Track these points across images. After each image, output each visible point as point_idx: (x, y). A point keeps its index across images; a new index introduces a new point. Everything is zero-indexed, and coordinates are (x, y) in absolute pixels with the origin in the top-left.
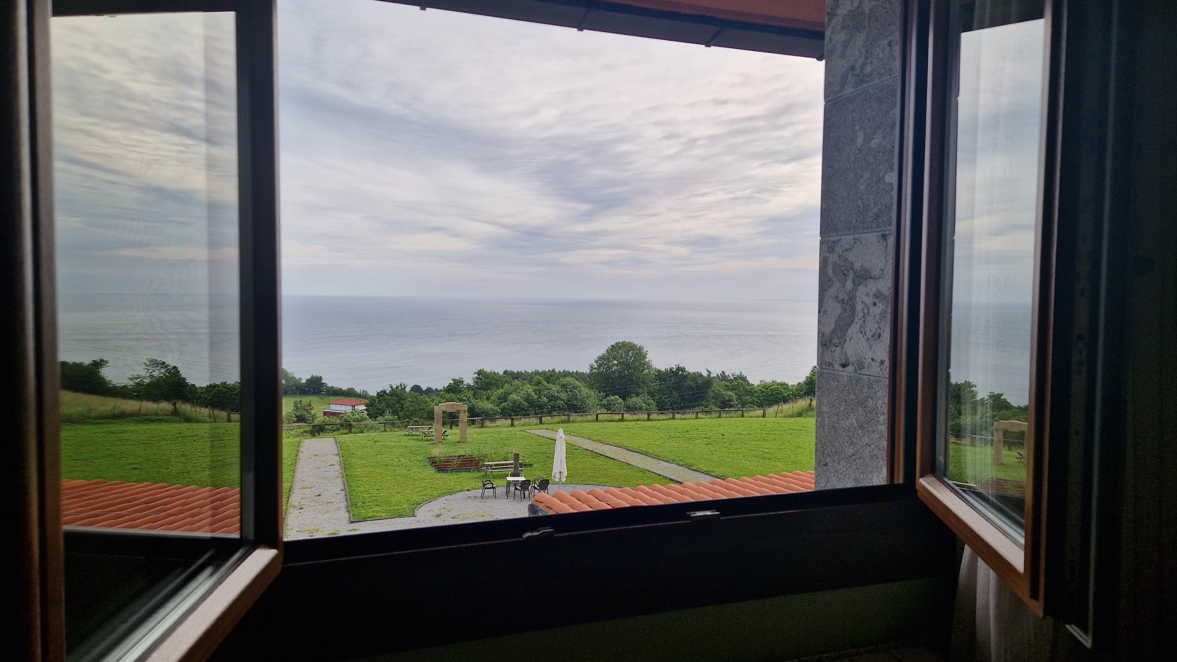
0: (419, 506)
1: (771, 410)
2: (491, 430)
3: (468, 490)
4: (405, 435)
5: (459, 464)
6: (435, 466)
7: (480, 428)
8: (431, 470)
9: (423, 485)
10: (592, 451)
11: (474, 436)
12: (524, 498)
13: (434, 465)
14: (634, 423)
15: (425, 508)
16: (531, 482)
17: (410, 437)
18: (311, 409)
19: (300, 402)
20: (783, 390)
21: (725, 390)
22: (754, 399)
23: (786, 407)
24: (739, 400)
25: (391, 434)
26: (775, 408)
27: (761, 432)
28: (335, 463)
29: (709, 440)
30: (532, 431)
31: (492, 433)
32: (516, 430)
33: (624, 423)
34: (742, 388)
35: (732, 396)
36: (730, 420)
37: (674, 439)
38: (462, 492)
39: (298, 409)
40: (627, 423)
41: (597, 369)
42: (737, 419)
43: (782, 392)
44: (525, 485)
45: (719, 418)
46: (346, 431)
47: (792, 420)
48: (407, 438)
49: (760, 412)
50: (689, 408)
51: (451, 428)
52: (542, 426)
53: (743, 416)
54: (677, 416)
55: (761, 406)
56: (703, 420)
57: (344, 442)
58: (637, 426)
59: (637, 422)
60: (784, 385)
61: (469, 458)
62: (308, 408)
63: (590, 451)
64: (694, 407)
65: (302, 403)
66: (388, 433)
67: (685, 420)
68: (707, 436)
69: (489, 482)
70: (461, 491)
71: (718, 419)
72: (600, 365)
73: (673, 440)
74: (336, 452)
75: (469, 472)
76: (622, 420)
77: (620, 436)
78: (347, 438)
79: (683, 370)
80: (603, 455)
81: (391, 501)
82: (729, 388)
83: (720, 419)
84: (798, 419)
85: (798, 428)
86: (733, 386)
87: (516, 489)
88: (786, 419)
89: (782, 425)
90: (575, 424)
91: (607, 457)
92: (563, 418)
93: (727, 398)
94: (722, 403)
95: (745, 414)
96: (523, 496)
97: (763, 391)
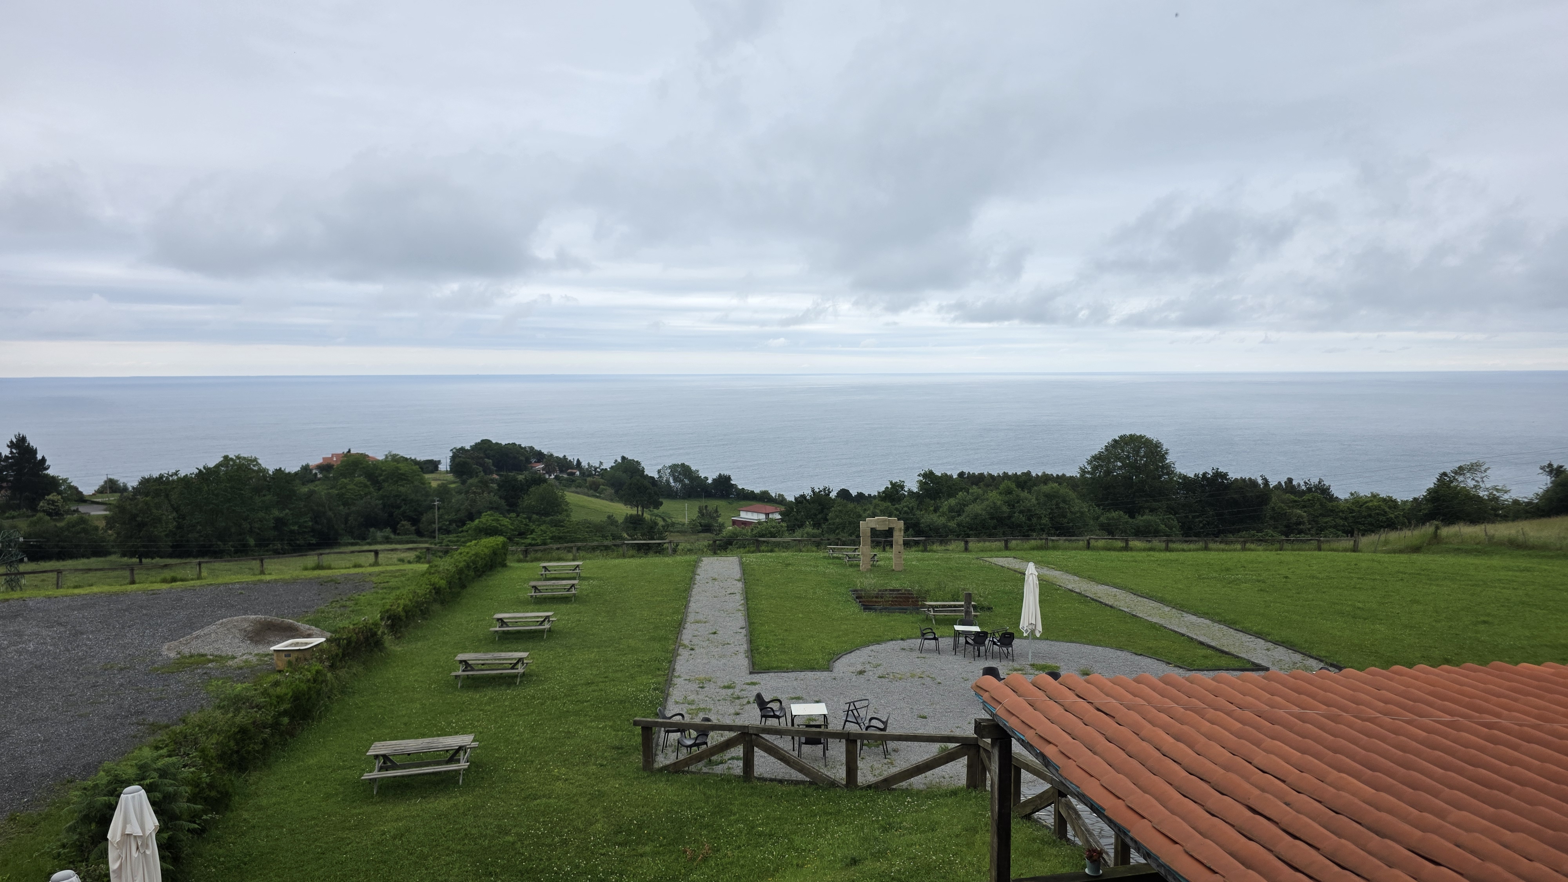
0: (836, 657)
1: (1365, 541)
2: (937, 556)
3: (902, 639)
4: (825, 557)
5: (892, 601)
6: (860, 602)
7: (923, 551)
8: (855, 608)
9: (844, 627)
10: (1079, 593)
11: (914, 563)
12: (979, 656)
13: (858, 600)
14: (1144, 554)
15: (845, 660)
16: (989, 635)
17: (830, 561)
18: (718, 517)
19: (706, 507)
20: (1387, 510)
21: (1290, 507)
22: (1339, 521)
23: (1393, 536)
24: (1313, 523)
25: (806, 556)
26: (1372, 538)
27: (1351, 575)
28: (736, 591)
29: (1263, 585)
30: (994, 560)
31: (937, 559)
32: (971, 556)
33: (1129, 553)
34: (1317, 506)
35: (1302, 517)
36: (1298, 554)
37: (1205, 580)
38: (894, 642)
39: (703, 515)
40: (1134, 554)
41: (1091, 474)
42: (1309, 553)
43: (1386, 512)
44: (980, 638)
45: (1280, 550)
46: (753, 549)
47: (1403, 557)
48: (826, 561)
49: (1348, 543)
50: (1233, 532)
51: (884, 550)
52: (1007, 553)
53: (1320, 549)
54: (1211, 545)
55: (1349, 533)
56: (1253, 553)
57: (749, 564)
58: (1148, 558)
59: (1149, 553)
60: (1390, 502)
61: (905, 594)
62: (715, 515)
63: (1077, 593)
64: (1239, 531)
65: (708, 508)
66: (804, 554)
67: (1225, 552)
68: (1259, 578)
69: (930, 631)
70: (892, 640)
71: (1279, 552)
72: (1095, 468)
73: (1204, 583)
74: (738, 576)
75: (905, 613)
76: (1126, 548)
77: (1123, 572)
78: (752, 558)
79: (1224, 476)
80: (1096, 601)
81: (802, 648)
82: (1298, 505)
83: (1281, 552)
84: (1415, 556)
85: (1413, 571)
86: (1303, 501)
87: (967, 642)
88: (1393, 555)
89: (1386, 565)
90: (1056, 553)
91: (1101, 602)
92: (1039, 542)
93: (1294, 519)
94: (1286, 526)
95: (1324, 546)
96: (977, 653)
97: (1353, 510)
